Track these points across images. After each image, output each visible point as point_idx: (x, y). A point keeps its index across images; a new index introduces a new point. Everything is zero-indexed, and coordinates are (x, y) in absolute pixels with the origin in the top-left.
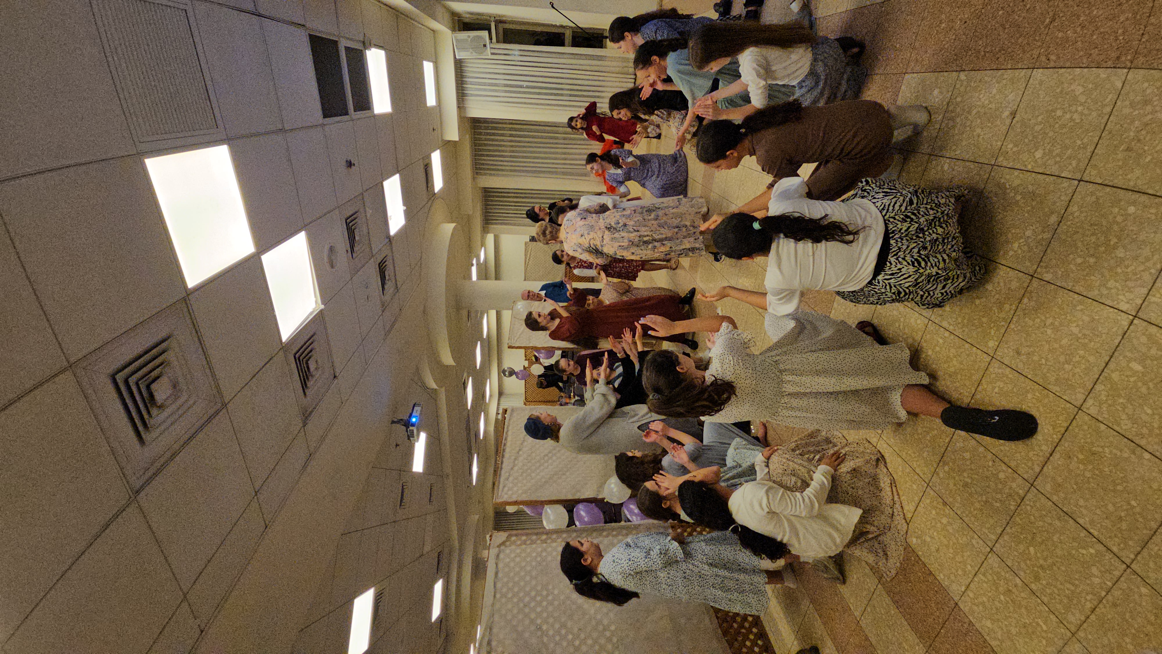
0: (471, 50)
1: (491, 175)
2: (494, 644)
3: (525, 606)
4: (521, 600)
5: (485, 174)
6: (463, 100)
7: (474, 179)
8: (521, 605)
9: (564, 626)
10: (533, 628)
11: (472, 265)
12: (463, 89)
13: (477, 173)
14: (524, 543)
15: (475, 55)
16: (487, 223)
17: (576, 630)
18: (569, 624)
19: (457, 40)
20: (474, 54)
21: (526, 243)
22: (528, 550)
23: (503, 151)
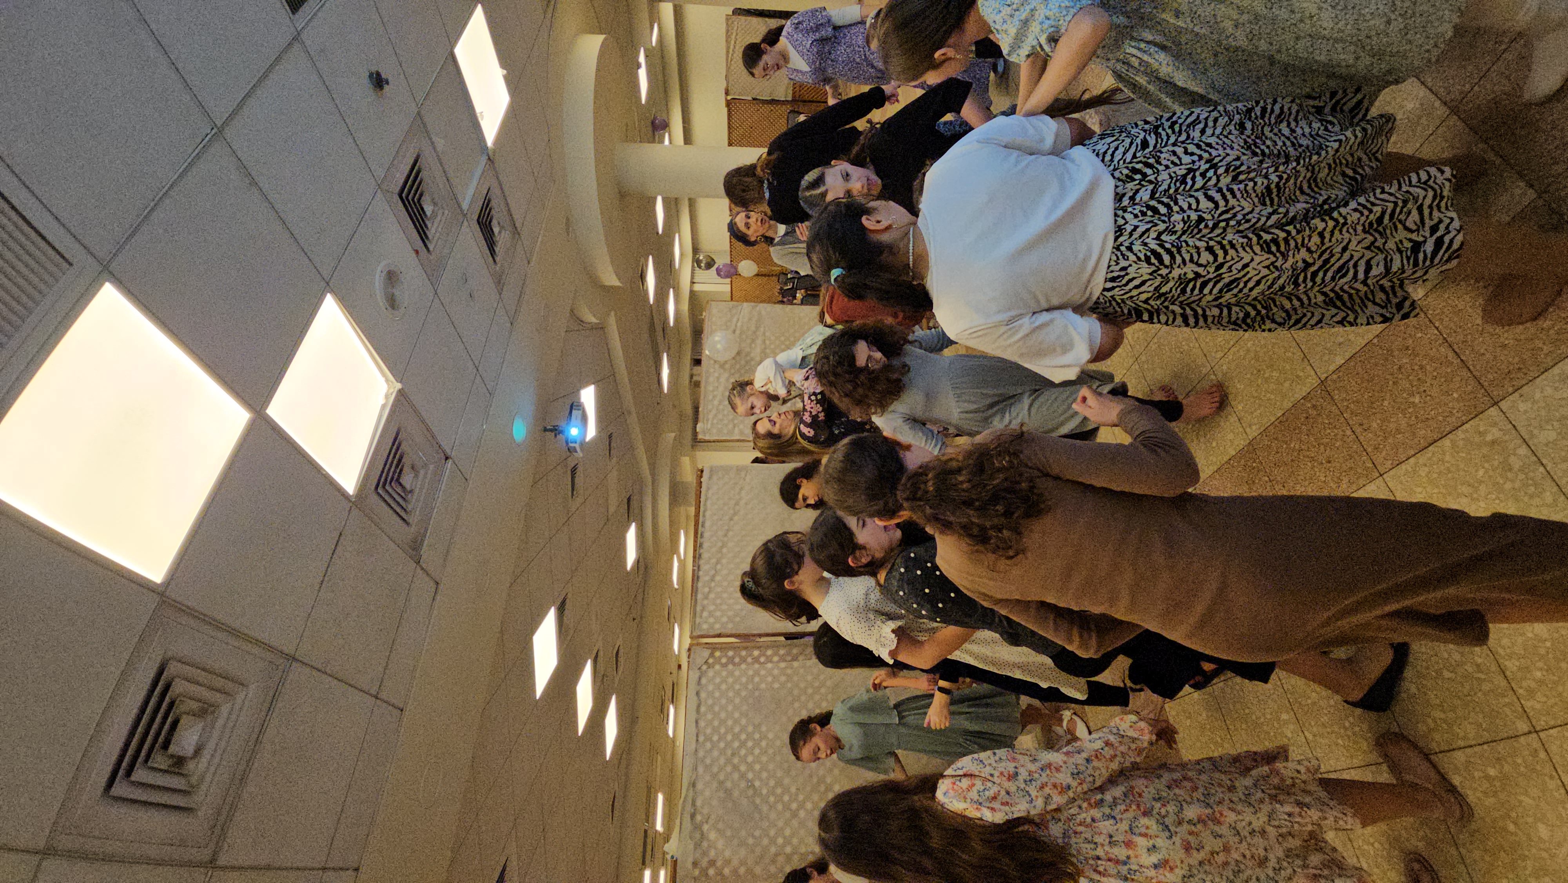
2: (699, 803)
3: (733, 754)
4: (728, 744)
8: (729, 752)
9: (779, 783)
10: (743, 784)
11: (639, 66)
14: (731, 660)
17: (793, 790)
18: (786, 781)
22: (737, 673)
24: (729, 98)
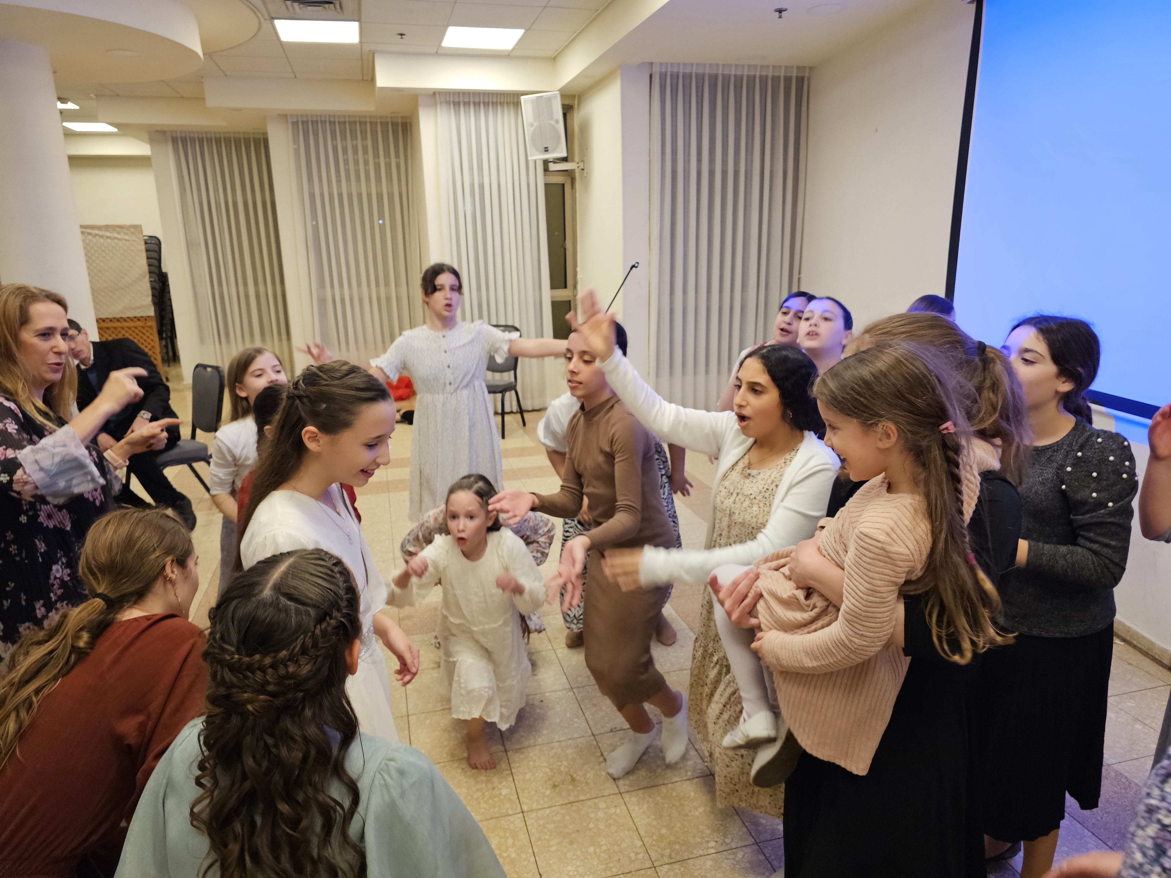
0: (536, 124)
1: (297, 151)
5: (296, 141)
6: (448, 103)
7: (284, 117)
12: (467, 104)
13: (295, 124)
15: (529, 131)
16: (174, 141)
19: (549, 99)
20: (532, 129)
21: (137, 228)
23: (348, 180)
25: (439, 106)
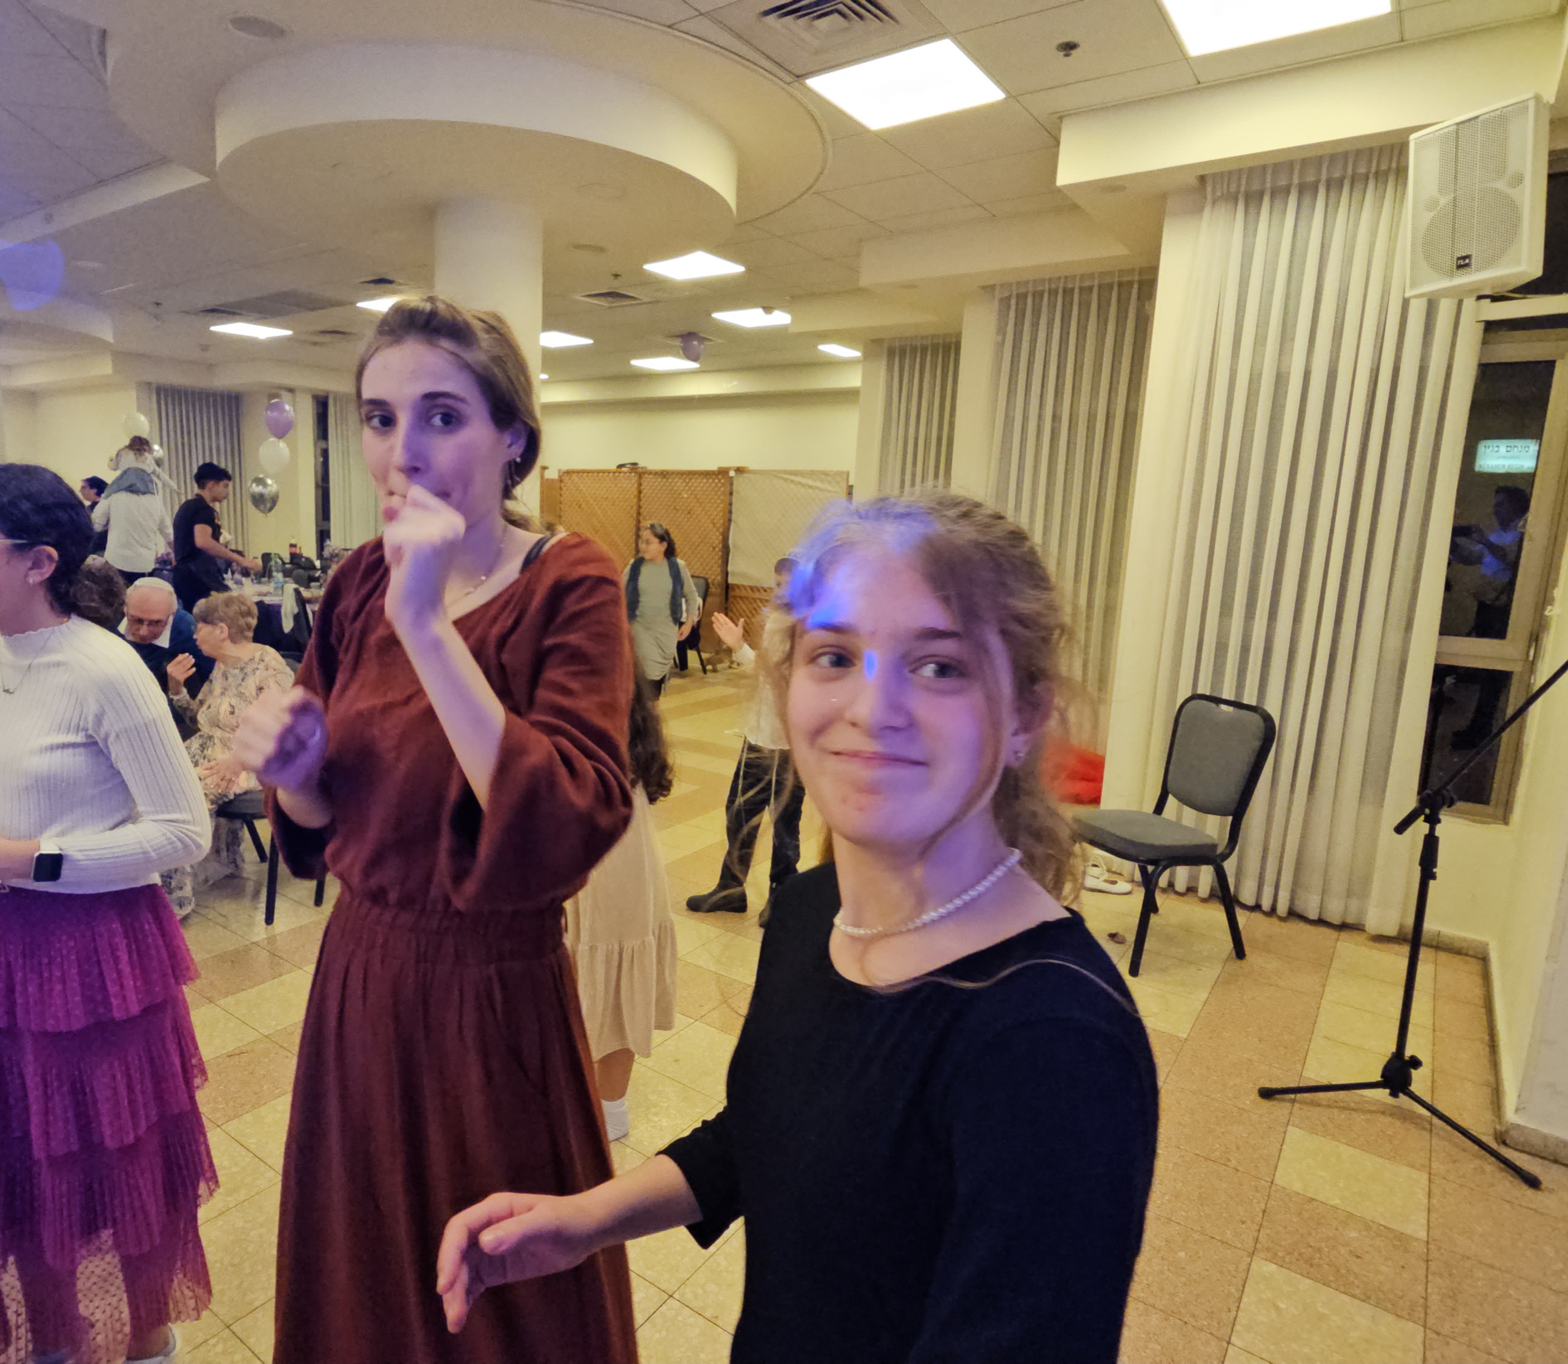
0: (1444, 200)
5: (1001, 331)
6: (1233, 196)
7: (989, 289)
12: (1280, 193)
13: (1005, 302)
15: (1418, 222)
16: (891, 353)
19: (1498, 122)
20: (1427, 217)
21: (843, 476)
24: (732, 473)
25: (1207, 210)
